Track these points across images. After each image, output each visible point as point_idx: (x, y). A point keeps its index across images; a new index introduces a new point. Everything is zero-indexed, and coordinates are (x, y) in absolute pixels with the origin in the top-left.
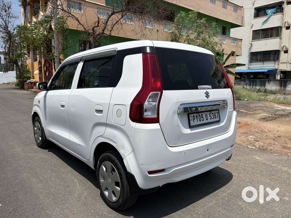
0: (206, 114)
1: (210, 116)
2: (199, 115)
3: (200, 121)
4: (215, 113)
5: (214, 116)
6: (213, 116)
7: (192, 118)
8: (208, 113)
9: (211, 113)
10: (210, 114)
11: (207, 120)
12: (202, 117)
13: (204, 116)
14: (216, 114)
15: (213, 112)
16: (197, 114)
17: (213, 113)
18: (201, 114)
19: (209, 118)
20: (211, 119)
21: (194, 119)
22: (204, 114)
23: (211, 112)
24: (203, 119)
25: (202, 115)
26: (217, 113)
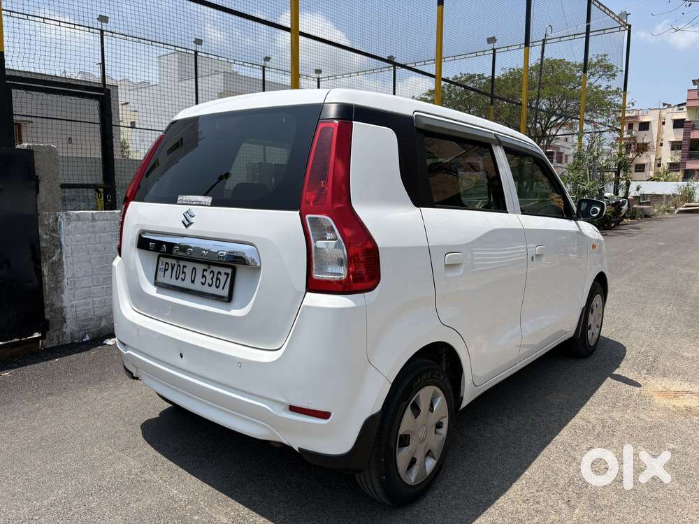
0: (194, 268)
1: (203, 276)
2: (179, 265)
3: (177, 279)
4: (219, 273)
5: (214, 280)
6: (212, 279)
7: (163, 267)
8: (200, 268)
9: (209, 271)
10: (205, 270)
11: (193, 282)
12: (183, 272)
13: (188, 271)
14: (223, 278)
15: (216, 269)
16: (174, 262)
17: (212, 272)
18: (182, 263)
19: (199, 279)
20: (203, 284)
21: (166, 270)
22: (190, 266)
23: (209, 268)
24: (183, 276)
25: (185, 267)
26: (225, 274)
